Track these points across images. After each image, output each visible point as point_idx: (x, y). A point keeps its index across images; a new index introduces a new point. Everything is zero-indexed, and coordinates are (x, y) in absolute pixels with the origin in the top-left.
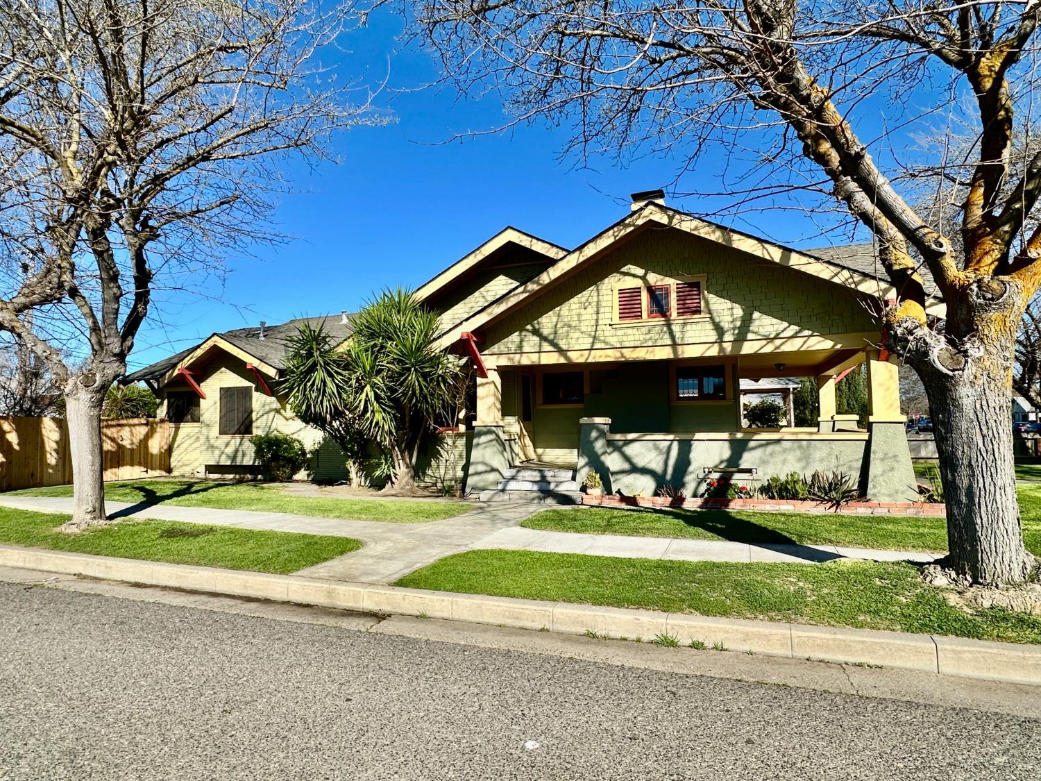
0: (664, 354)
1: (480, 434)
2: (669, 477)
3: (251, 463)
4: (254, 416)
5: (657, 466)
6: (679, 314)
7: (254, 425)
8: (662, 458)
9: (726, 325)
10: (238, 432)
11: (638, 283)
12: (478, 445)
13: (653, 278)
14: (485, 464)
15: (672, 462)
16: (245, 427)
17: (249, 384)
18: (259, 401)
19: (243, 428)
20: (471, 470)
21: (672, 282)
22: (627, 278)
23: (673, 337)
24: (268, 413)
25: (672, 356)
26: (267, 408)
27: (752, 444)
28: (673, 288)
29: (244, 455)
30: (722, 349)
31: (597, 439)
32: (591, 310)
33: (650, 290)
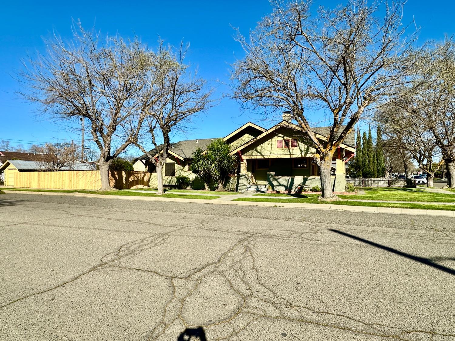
0: (288, 157)
1: (242, 176)
2: (288, 187)
3: (175, 184)
4: (175, 171)
5: (285, 184)
6: (292, 147)
7: (176, 173)
8: (287, 182)
9: (303, 150)
10: (171, 175)
11: (282, 139)
12: (241, 179)
13: (285, 138)
14: (243, 184)
15: (289, 183)
16: (173, 174)
17: (174, 162)
18: (177, 166)
19: (172, 174)
20: (239, 185)
21: (290, 139)
22: (279, 137)
23: (290, 153)
24: (179, 170)
25: (290, 157)
26: (179, 169)
27: (308, 179)
28: (290, 140)
29: (172, 182)
30: (302, 156)
31: (271, 177)
32: (270, 145)
33: (285, 141)
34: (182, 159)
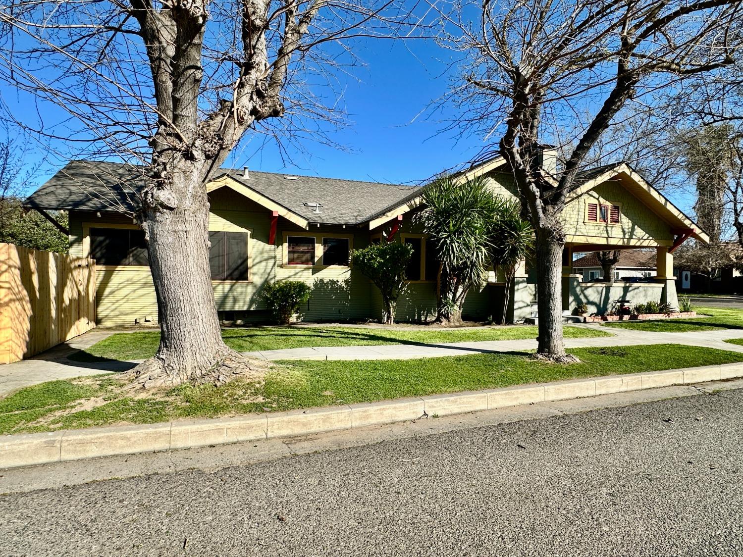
0: (603, 242)
1: (518, 283)
2: (602, 306)
3: (245, 308)
4: (250, 262)
5: (597, 300)
6: (611, 222)
7: (250, 271)
8: (599, 296)
9: (626, 230)
10: (230, 277)
11: (596, 202)
12: (518, 289)
13: (601, 199)
14: (523, 302)
15: (603, 298)
16: (240, 273)
17: (243, 230)
18: (255, 247)
19: (236, 273)
20: (516, 306)
21: (608, 204)
22: (592, 198)
23: (608, 233)
24: (267, 260)
25: (606, 243)
26: (266, 256)
27: (630, 289)
28: (610, 207)
29: (235, 300)
30: (624, 242)
31: (577, 286)
32: (575, 213)
33: (600, 205)
34: (303, 223)
